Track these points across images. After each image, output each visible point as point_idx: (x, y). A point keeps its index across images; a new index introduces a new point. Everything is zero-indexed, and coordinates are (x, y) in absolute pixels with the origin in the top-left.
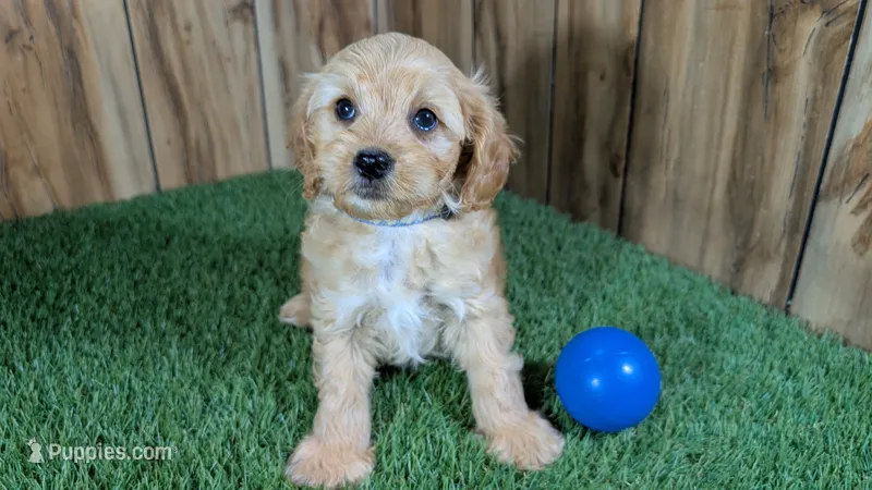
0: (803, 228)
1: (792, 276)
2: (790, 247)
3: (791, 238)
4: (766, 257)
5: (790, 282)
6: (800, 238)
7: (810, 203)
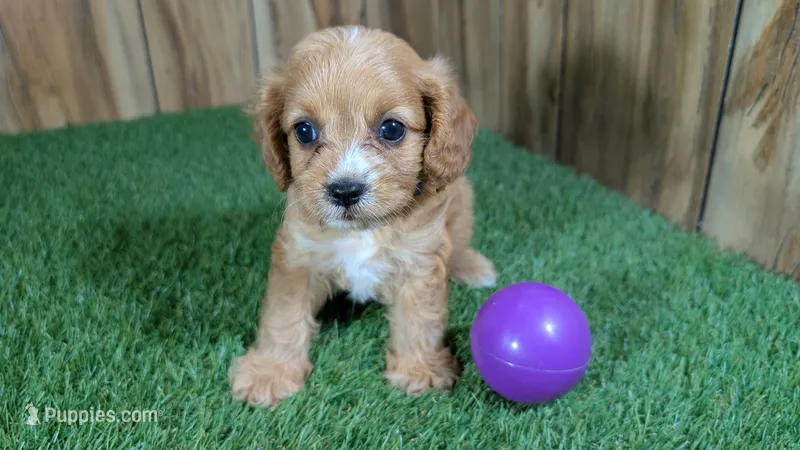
0: (710, 145)
1: (701, 195)
2: (699, 165)
3: (700, 156)
4: (678, 177)
5: (699, 203)
6: (707, 155)
7: (715, 119)
